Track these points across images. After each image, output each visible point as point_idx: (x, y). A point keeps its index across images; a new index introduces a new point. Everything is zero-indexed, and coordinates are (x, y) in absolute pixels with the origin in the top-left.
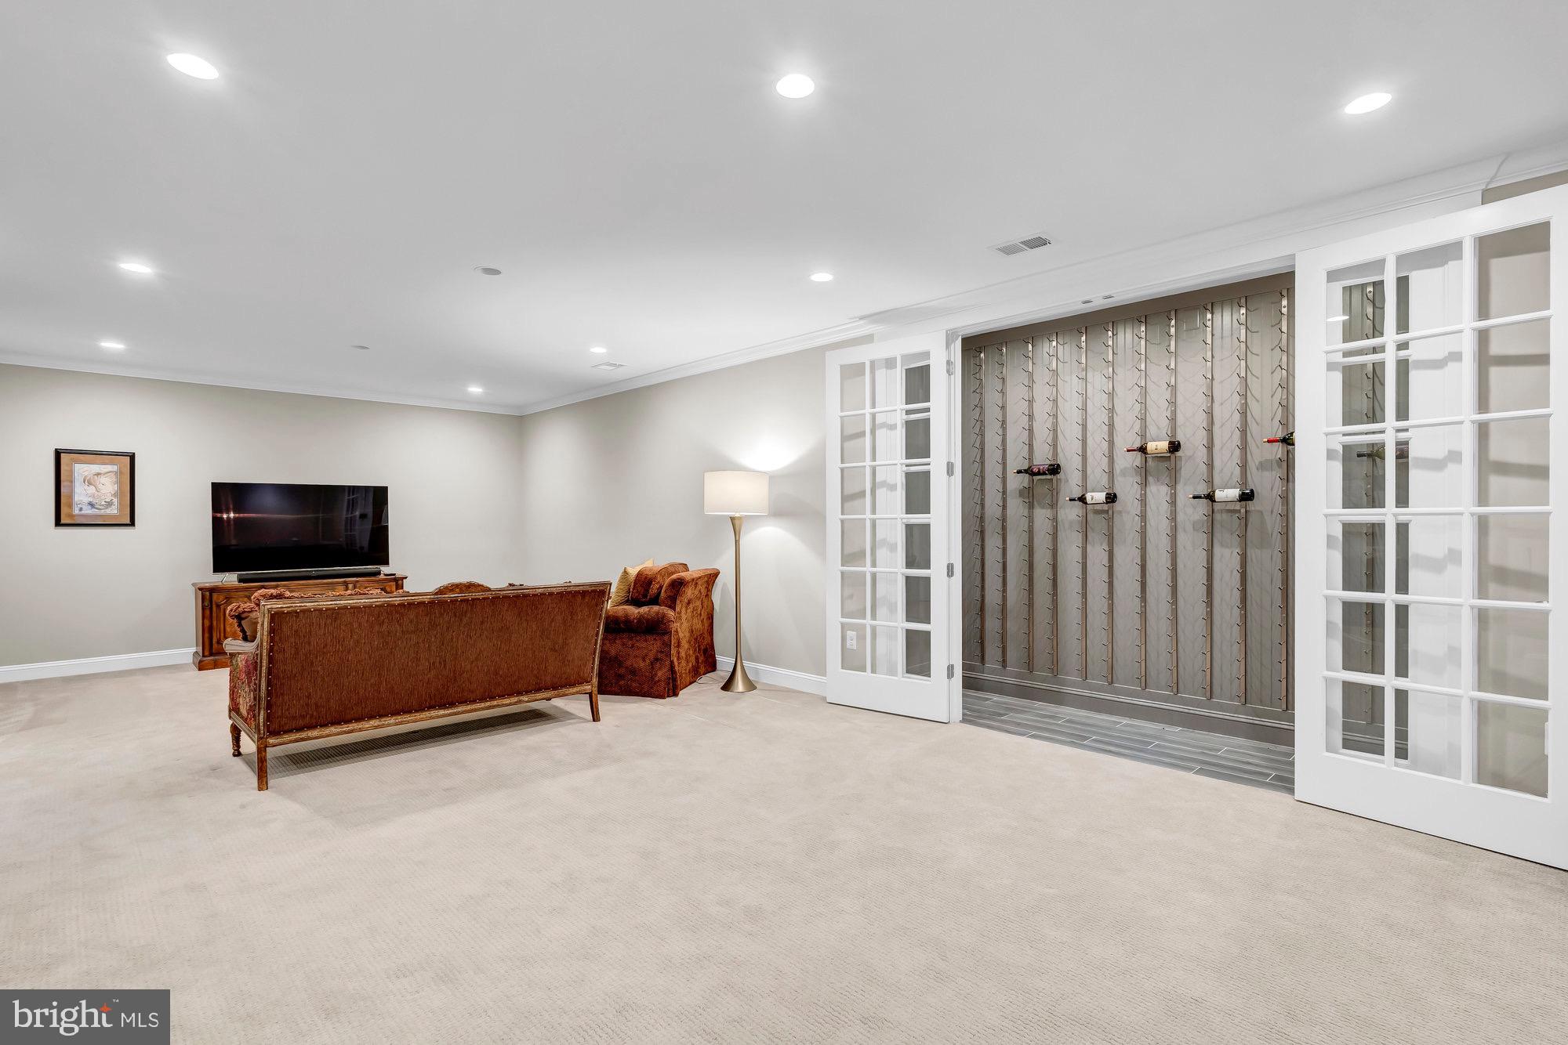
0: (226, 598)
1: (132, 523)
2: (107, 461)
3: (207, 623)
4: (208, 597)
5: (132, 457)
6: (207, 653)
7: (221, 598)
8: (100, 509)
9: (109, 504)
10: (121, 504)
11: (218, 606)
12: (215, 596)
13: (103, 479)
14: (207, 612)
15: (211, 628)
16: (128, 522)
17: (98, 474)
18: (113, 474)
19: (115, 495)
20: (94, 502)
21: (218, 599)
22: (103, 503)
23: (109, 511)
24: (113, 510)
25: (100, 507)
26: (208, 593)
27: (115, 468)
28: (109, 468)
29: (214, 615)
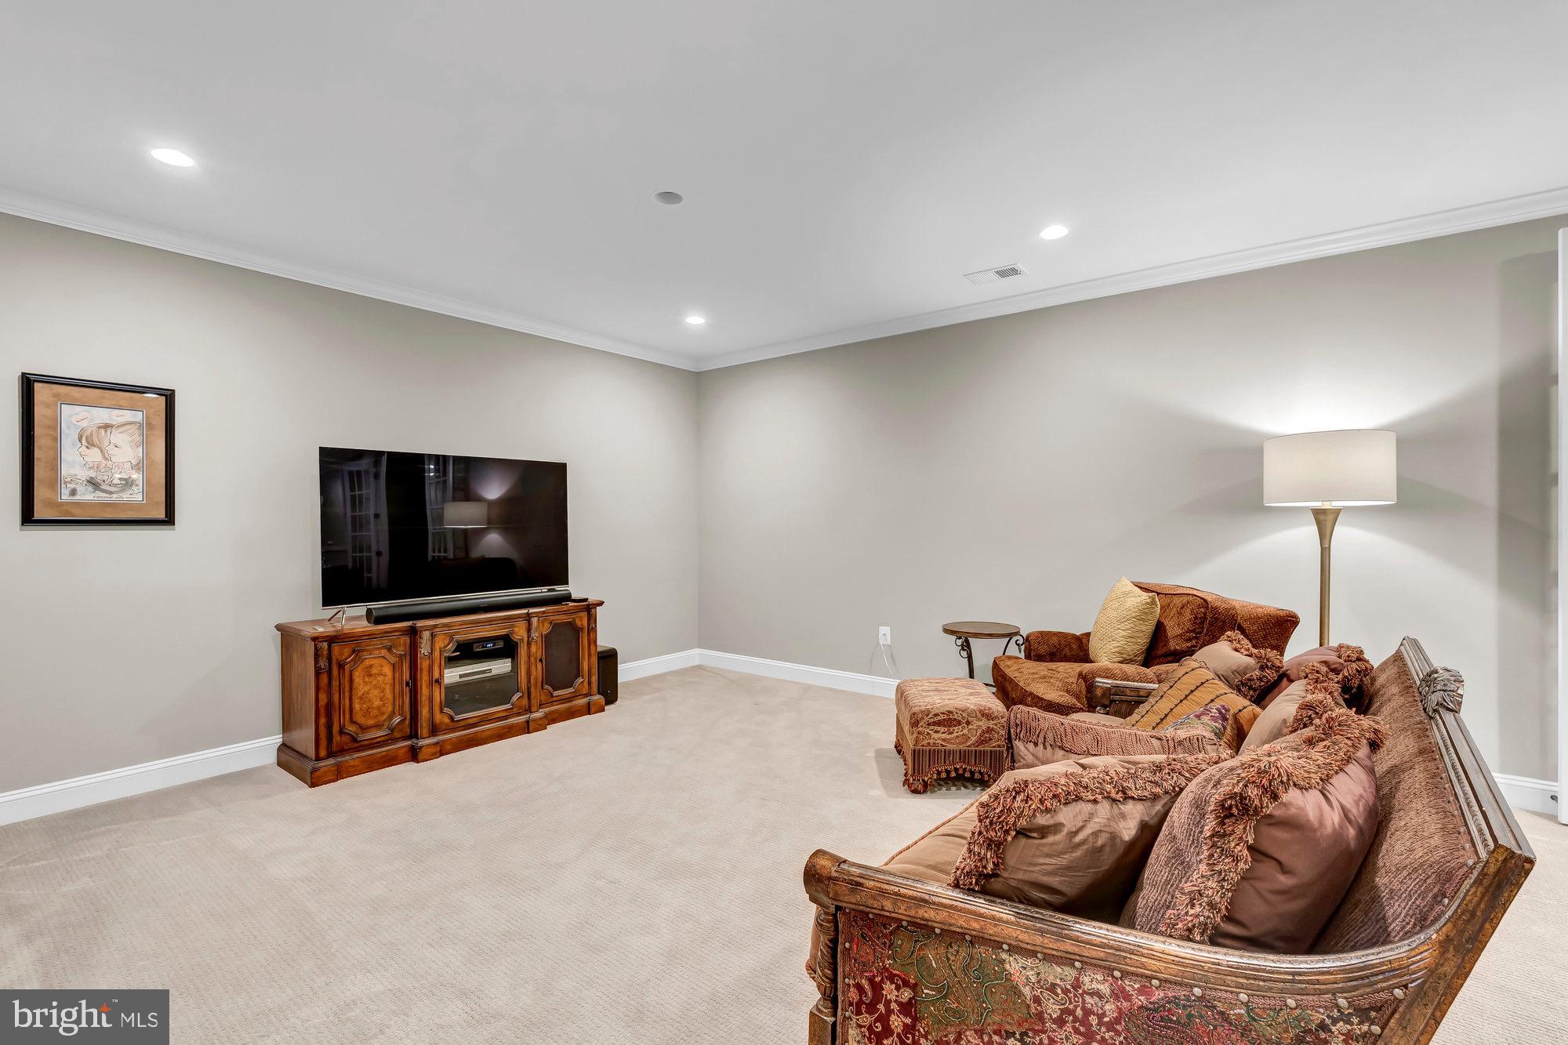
0: (354, 651)
1: (169, 520)
2: (123, 403)
3: (323, 698)
4: (325, 653)
5: (169, 397)
6: (323, 753)
7: (347, 651)
8: (111, 493)
9: (128, 483)
10: (149, 482)
11: (341, 666)
12: (336, 648)
13: (117, 437)
14: (324, 679)
15: (329, 707)
16: (162, 515)
17: (107, 427)
18: (133, 429)
19: (137, 467)
20: (99, 479)
21: (342, 654)
22: (116, 481)
23: (126, 496)
24: (135, 495)
25: (112, 489)
26: (325, 645)
27: (138, 416)
28: (128, 416)
29: (335, 683)
